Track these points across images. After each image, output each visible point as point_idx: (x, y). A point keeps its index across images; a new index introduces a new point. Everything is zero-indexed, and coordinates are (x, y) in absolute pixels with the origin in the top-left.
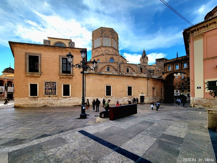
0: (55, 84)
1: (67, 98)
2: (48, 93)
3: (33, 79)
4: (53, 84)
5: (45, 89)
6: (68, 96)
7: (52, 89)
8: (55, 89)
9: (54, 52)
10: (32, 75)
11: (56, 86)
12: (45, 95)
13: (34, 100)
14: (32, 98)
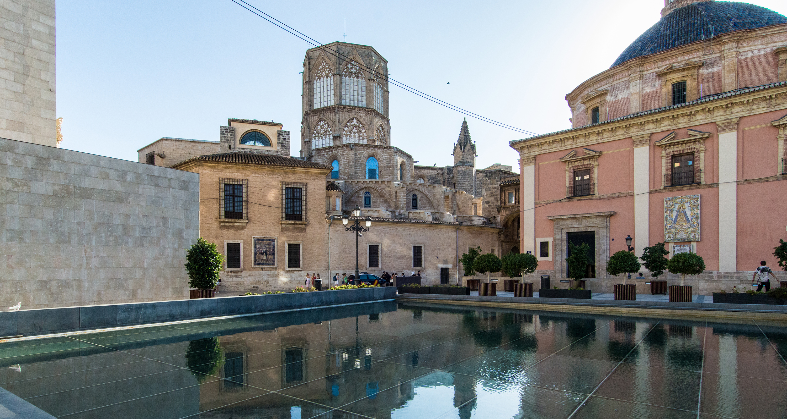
0: (273, 242)
1: (296, 273)
2: (261, 262)
3: (232, 232)
4: (270, 244)
5: (255, 254)
6: (297, 269)
7: (268, 252)
8: (274, 254)
9: (270, 174)
10: (231, 224)
11: (274, 247)
12: (255, 266)
13: (236, 276)
14: (231, 272)
